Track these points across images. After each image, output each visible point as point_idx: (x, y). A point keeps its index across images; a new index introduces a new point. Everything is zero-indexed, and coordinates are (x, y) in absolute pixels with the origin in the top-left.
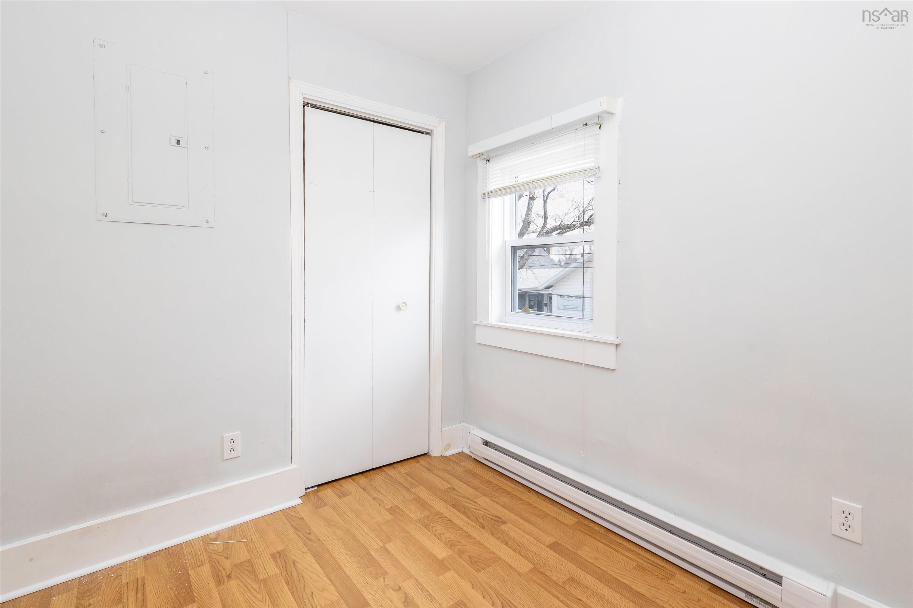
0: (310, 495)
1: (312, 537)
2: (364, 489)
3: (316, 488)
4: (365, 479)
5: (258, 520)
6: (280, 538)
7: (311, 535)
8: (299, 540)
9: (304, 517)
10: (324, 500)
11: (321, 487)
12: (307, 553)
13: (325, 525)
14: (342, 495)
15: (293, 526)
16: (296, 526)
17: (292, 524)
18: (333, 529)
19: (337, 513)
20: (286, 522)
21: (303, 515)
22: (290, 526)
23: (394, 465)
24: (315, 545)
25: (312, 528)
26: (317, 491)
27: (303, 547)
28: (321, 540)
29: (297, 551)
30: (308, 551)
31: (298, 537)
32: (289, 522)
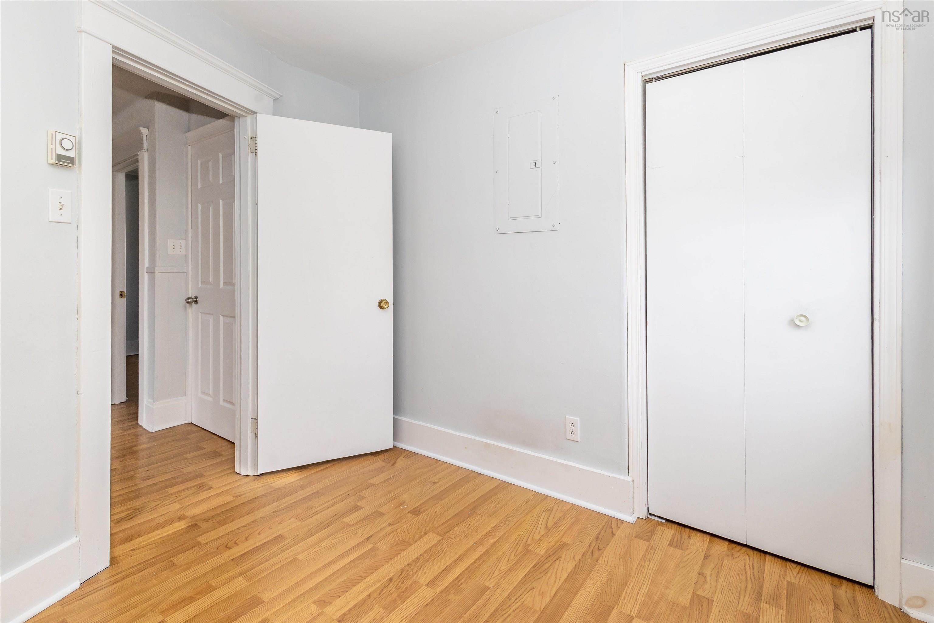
0: (650, 523)
1: (596, 554)
2: (706, 557)
3: (664, 521)
4: (726, 549)
5: (587, 510)
6: (578, 535)
7: (599, 551)
8: (585, 548)
9: (616, 536)
10: (653, 536)
11: (670, 524)
12: (575, 560)
13: (620, 555)
14: (676, 544)
15: (599, 534)
16: (600, 536)
17: (601, 532)
18: (620, 563)
19: (645, 554)
20: (599, 527)
21: (618, 533)
22: (597, 533)
23: (789, 564)
24: (589, 561)
25: (608, 547)
26: (661, 524)
27: (579, 554)
28: (598, 562)
29: (573, 553)
30: (577, 560)
31: (588, 545)
32: (602, 529)
